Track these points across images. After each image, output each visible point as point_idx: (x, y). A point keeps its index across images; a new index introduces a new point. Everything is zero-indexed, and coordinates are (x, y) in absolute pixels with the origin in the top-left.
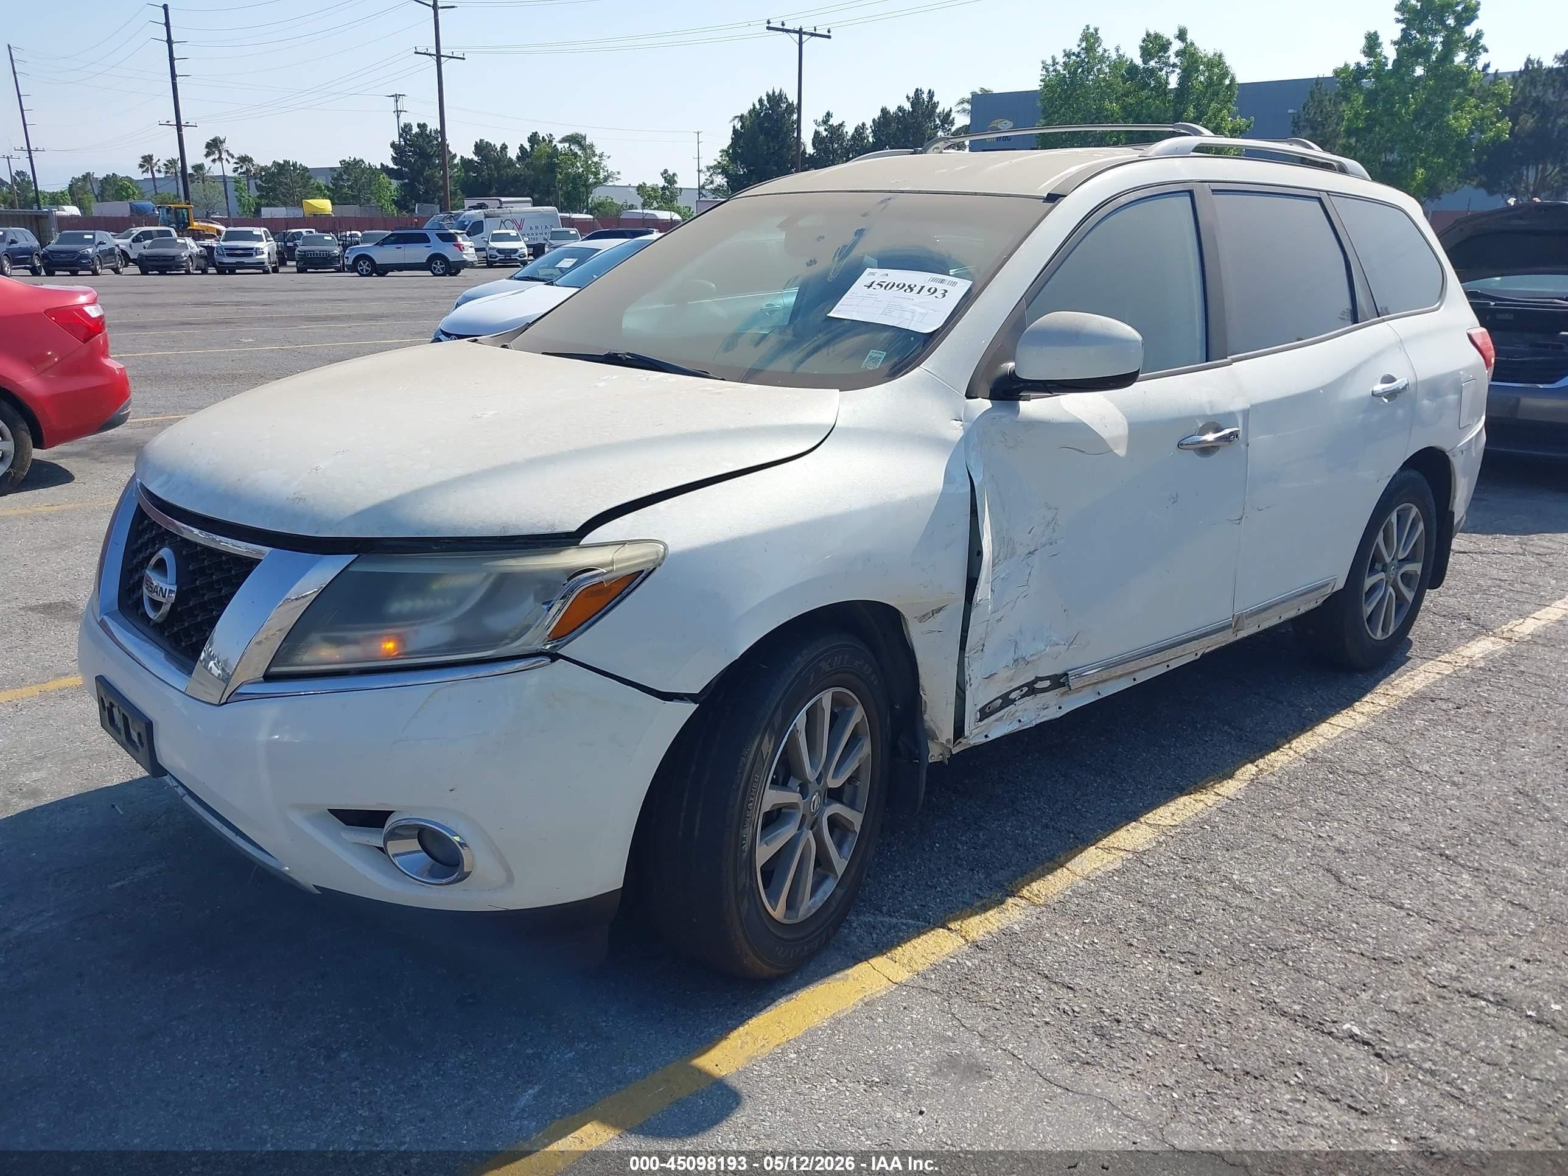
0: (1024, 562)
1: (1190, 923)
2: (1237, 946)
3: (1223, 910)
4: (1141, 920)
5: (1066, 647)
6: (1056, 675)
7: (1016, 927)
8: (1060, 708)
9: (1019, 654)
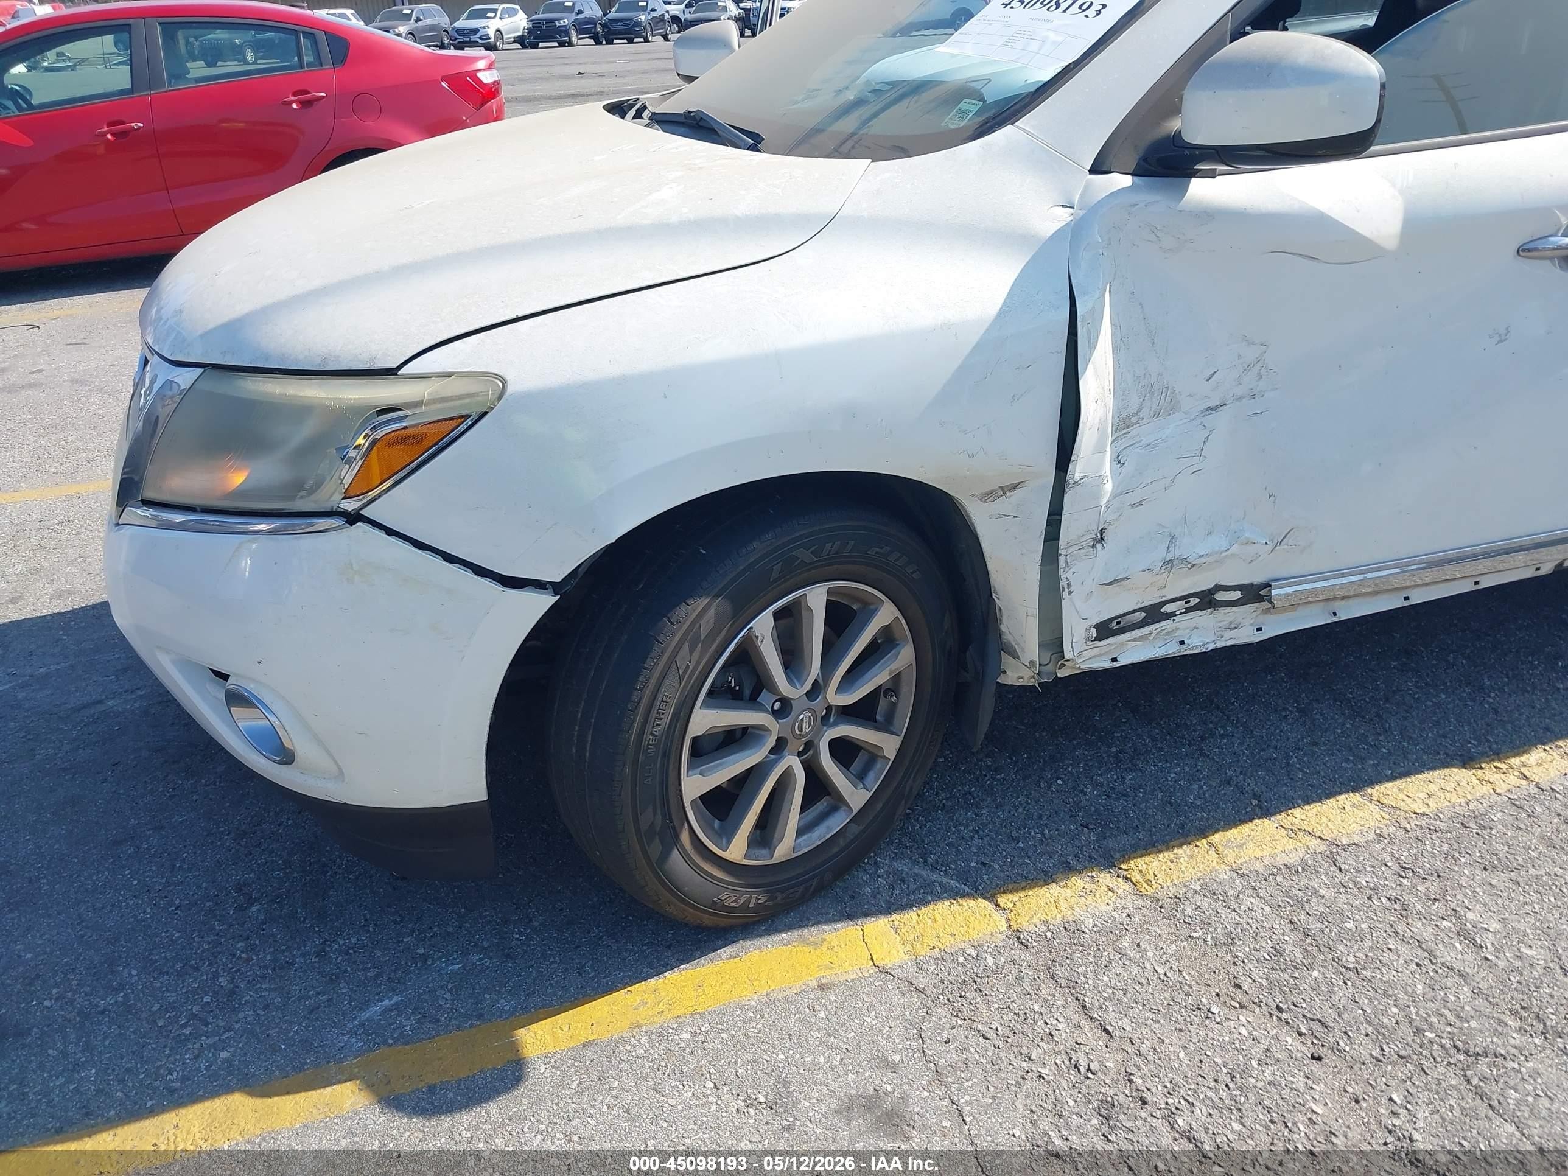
0: (1199, 421)
1: (1350, 975)
2: (1405, 1029)
3: (1418, 965)
4: (1278, 952)
5: (1269, 548)
6: (1251, 585)
7: (1089, 923)
8: (1259, 629)
9: (1175, 553)
